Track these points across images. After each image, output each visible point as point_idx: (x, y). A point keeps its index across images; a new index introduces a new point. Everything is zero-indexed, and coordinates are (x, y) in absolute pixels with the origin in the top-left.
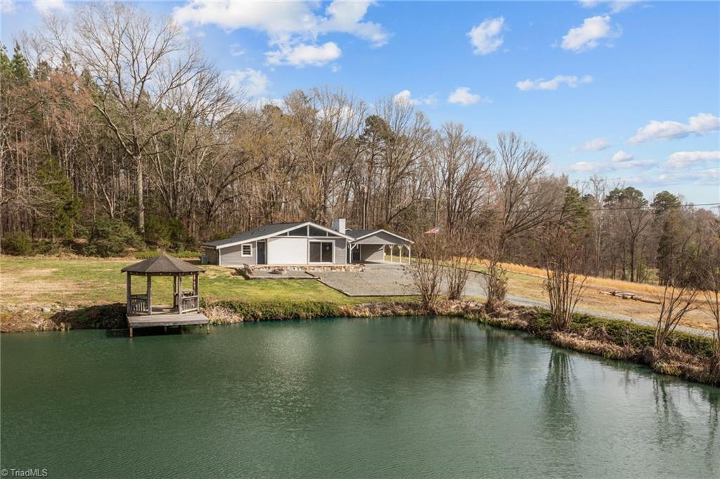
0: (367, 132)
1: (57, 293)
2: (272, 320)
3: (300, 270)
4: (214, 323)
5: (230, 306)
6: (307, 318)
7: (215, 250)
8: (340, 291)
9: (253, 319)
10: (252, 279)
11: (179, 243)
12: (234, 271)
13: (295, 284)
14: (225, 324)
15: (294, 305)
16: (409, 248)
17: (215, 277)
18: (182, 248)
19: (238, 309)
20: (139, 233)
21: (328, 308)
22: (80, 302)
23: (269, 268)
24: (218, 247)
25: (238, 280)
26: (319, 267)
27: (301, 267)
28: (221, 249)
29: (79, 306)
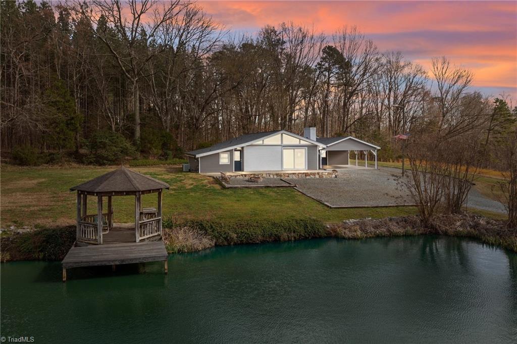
0: (324, 59)
1: (23, 209)
2: (248, 244)
3: (275, 177)
4: (179, 251)
5: (200, 227)
6: (289, 240)
7: (195, 158)
8: (320, 202)
9: (226, 243)
10: (228, 188)
11: (169, 152)
12: (212, 179)
13: (271, 193)
14: (193, 252)
15: (274, 224)
16: (375, 153)
17: (192, 186)
18: (171, 156)
19: (209, 231)
20: (134, 144)
21: (312, 227)
22: (38, 221)
23: (245, 175)
24: (198, 156)
25: (214, 190)
26: (294, 174)
27: (277, 175)
28: (201, 157)
29: (36, 226)
